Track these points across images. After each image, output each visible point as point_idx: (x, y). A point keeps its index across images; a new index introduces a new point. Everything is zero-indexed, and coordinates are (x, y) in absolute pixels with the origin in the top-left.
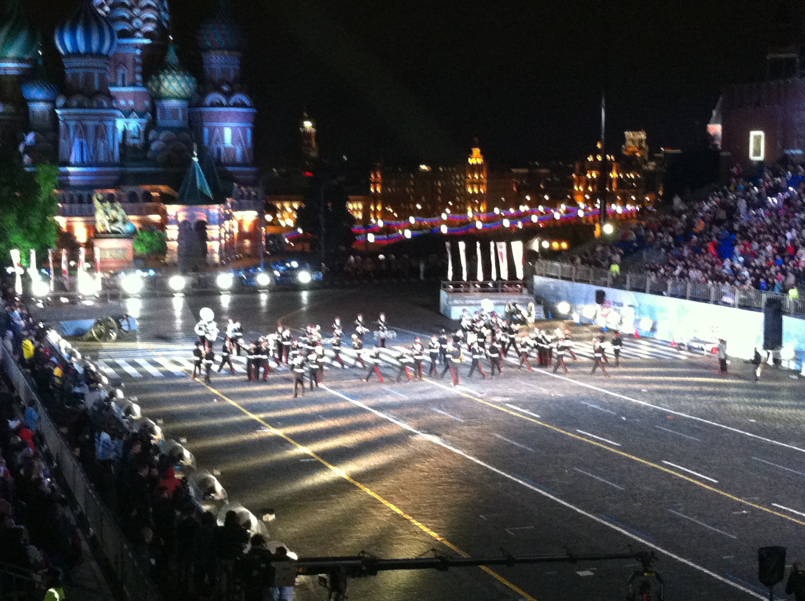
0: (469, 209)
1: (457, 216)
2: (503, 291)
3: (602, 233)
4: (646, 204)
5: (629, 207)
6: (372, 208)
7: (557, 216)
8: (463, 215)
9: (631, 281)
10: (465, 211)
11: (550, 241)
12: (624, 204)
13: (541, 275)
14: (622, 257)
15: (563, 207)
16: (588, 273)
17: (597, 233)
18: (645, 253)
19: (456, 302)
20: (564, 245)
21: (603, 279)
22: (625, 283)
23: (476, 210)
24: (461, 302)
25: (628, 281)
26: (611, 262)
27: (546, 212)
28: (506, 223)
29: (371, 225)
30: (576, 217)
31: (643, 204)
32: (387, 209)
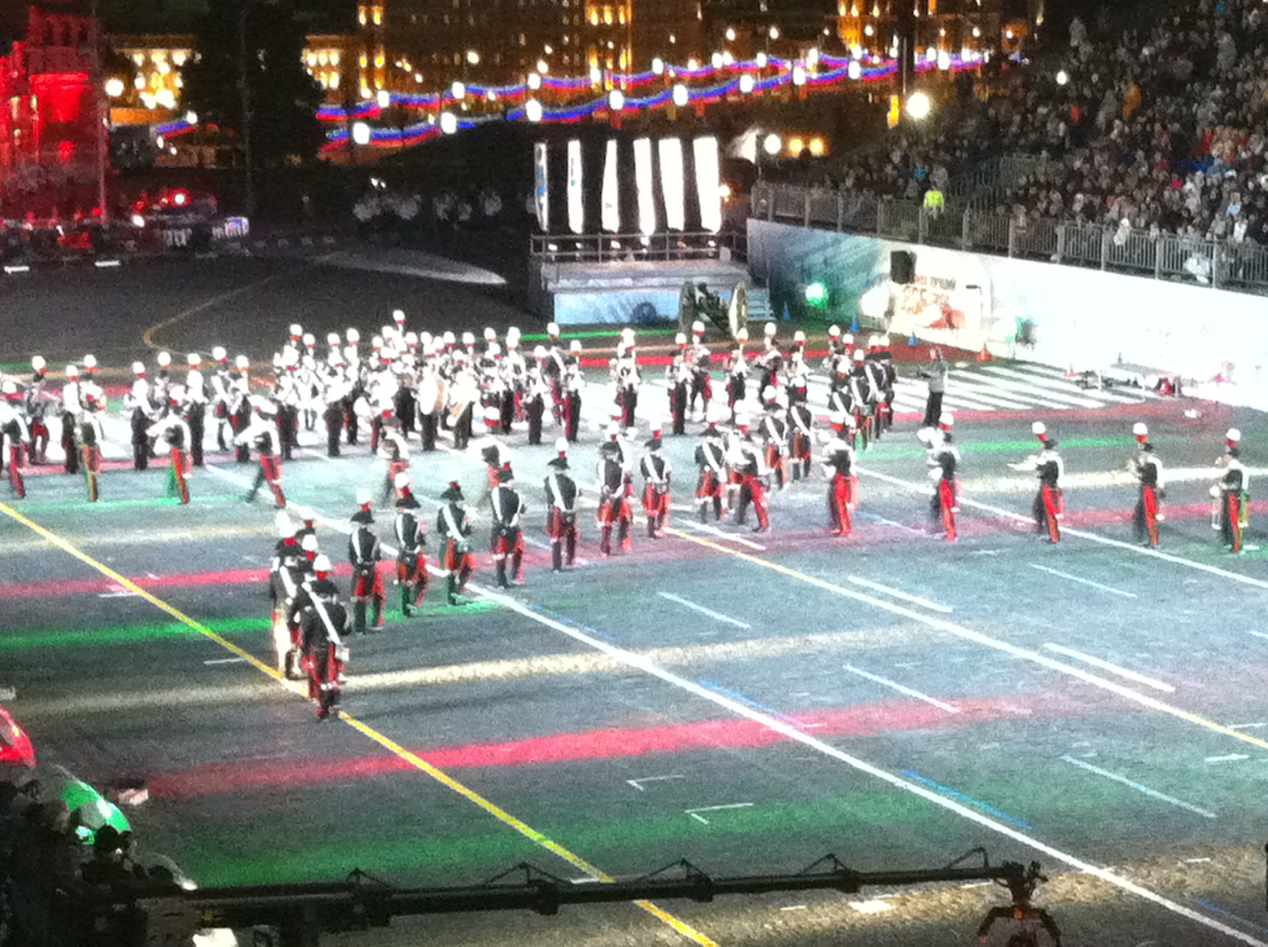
0: (593, 62)
1: (566, 79)
2: (674, 257)
3: (904, 118)
4: (1006, 48)
5: (967, 55)
6: (363, 62)
7: (800, 78)
8: (578, 78)
9: (972, 228)
10: (583, 69)
11: (786, 134)
12: (955, 46)
13: (763, 217)
14: (951, 172)
15: (814, 55)
16: (873, 210)
17: (893, 116)
18: (1004, 163)
19: (564, 283)
20: (817, 147)
21: (906, 226)
22: (959, 233)
23: (610, 65)
24: (577, 283)
25: (965, 229)
26: (926, 185)
27: (773, 69)
28: (681, 96)
29: (361, 104)
30: (844, 78)
31: (999, 48)
32: (399, 64)
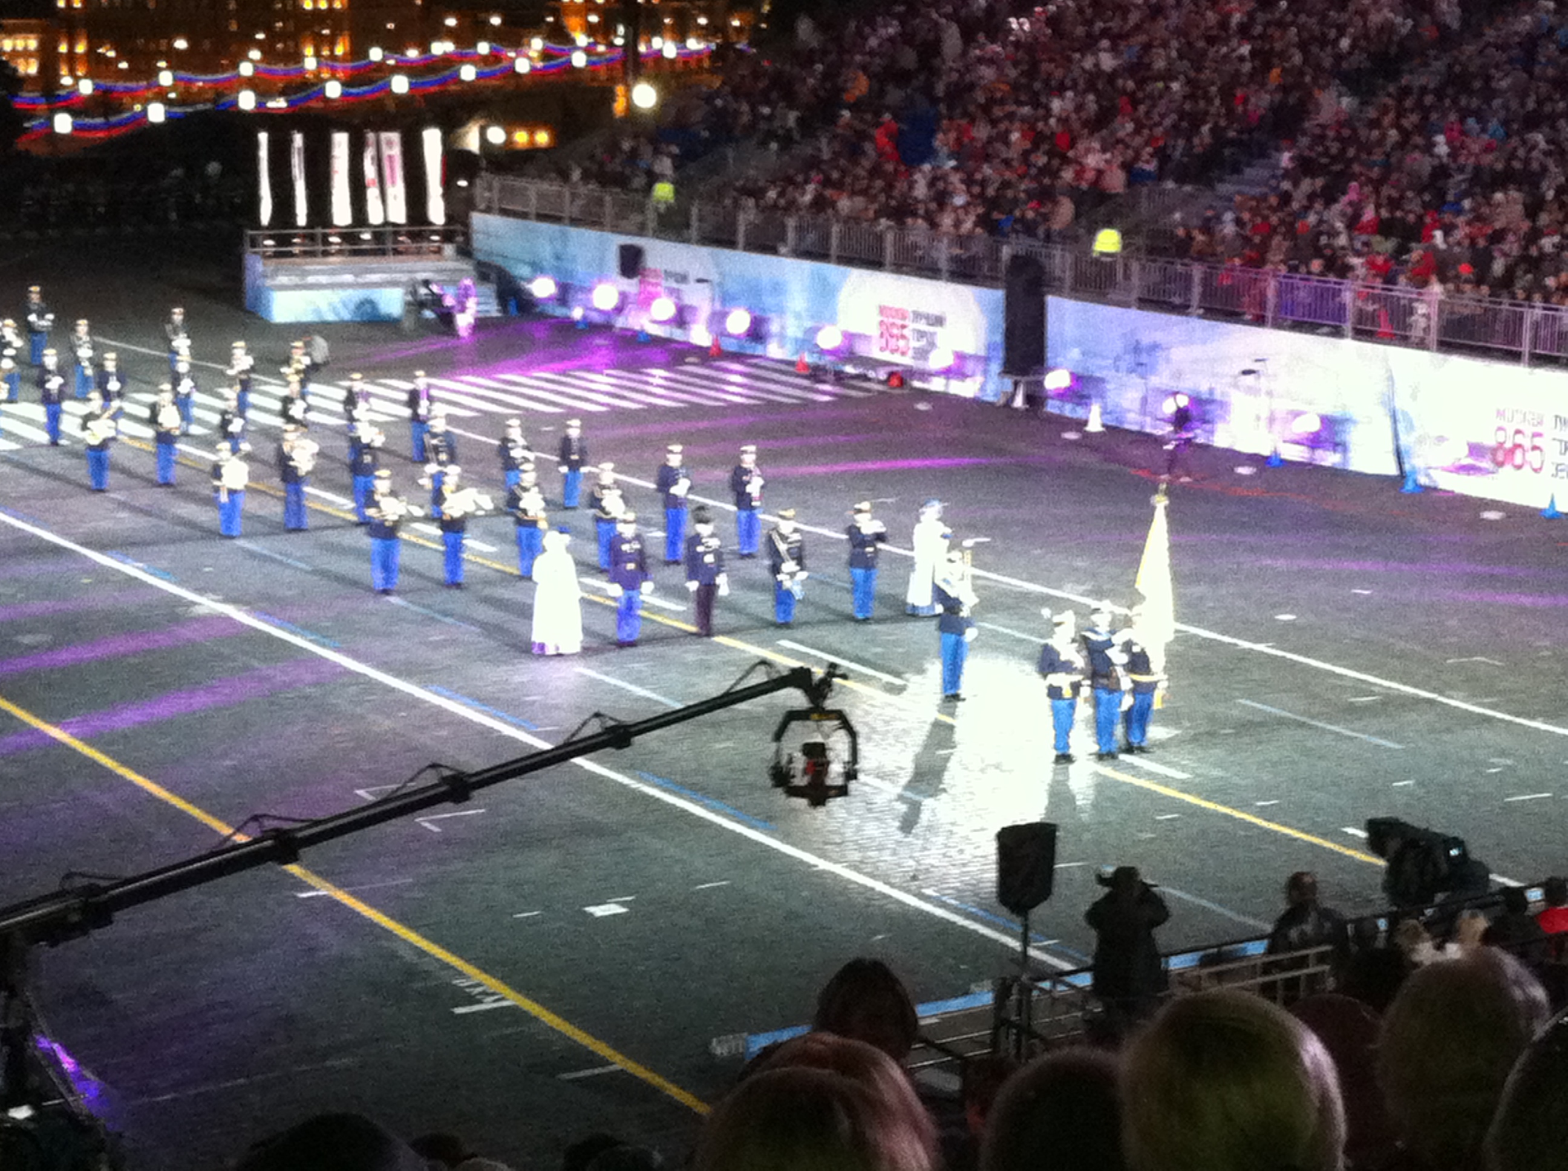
0: (309, 51)
1: (280, 67)
2: (397, 252)
3: (630, 107)
4: (734, 38)
5: (693, 44)
6: (63, 48)
7: (522, 66)
8: (292, 67)
9: (701, 219)
10: (299, 57)
11: (509, 127)
12: (680, 34)
13: (488, 210)
14: (679, 164)
15: (537, 44)
16: (600, 202)
17: (619, 106)
18: (730, 153)
19: (283, 279)
20: (542, 138)
21: (635, 218)
22: (688, 226)
23: (326, 52)
24: (295, 280)
25: (694, 223)
26: (653, 178)
27: (495, 57)
28: (400, 84)
29: (62, 93)
30: (569, 67)
31: (725, 37)
32: (101, 51)
